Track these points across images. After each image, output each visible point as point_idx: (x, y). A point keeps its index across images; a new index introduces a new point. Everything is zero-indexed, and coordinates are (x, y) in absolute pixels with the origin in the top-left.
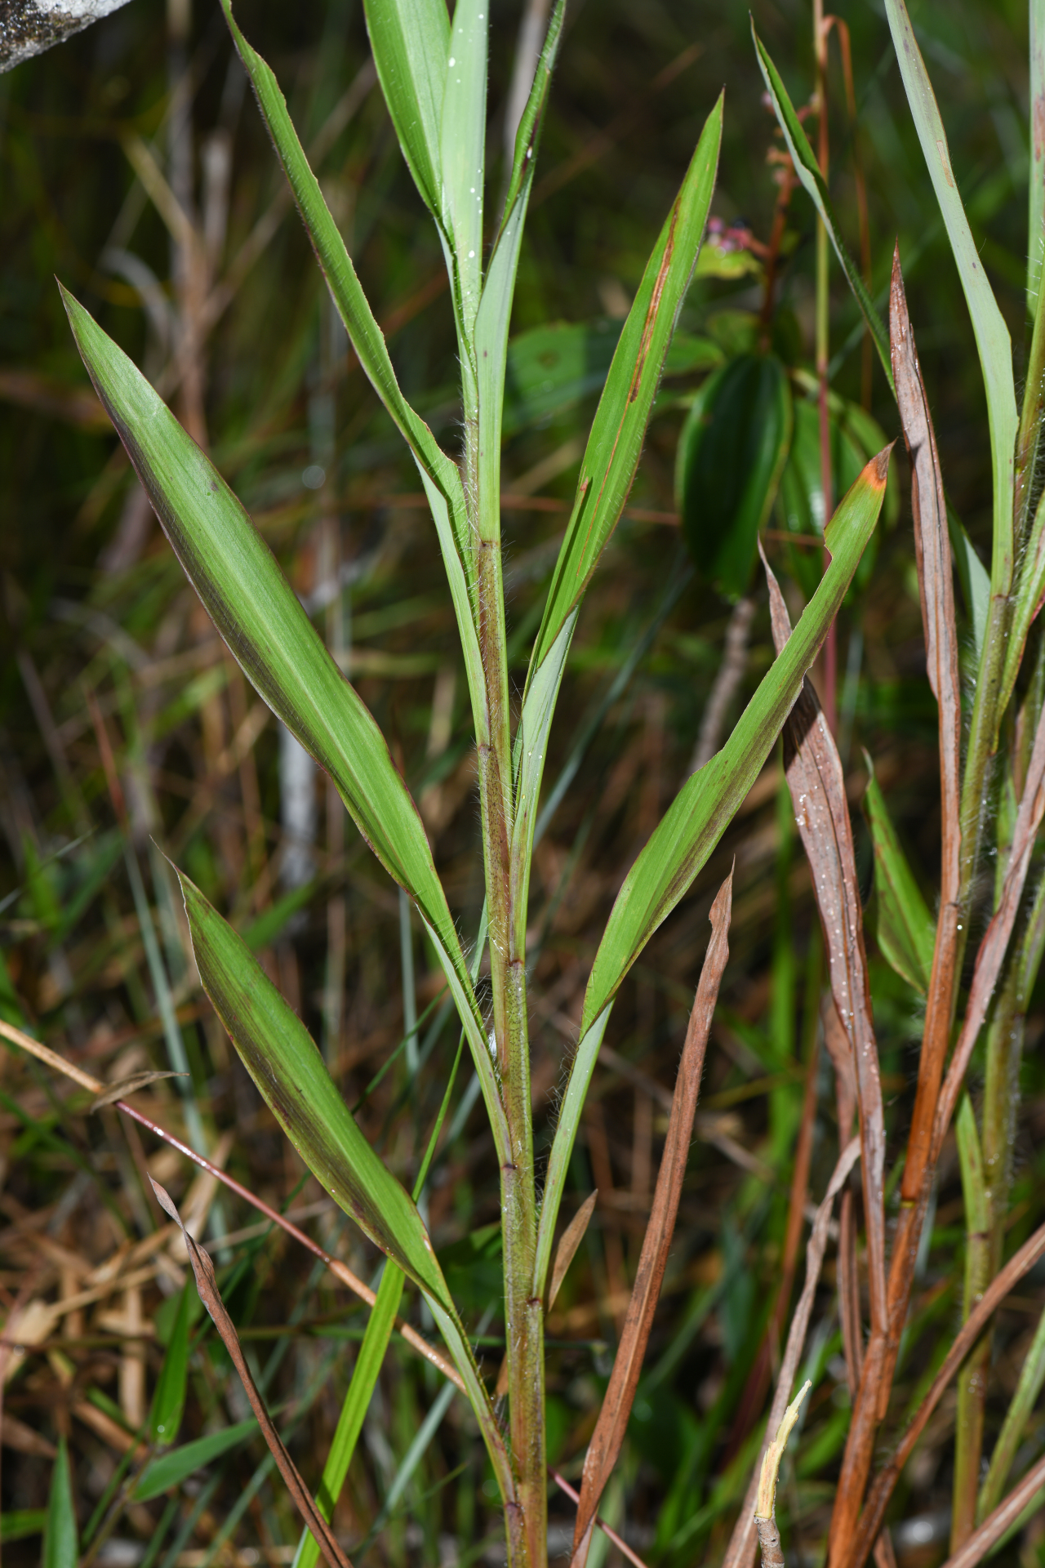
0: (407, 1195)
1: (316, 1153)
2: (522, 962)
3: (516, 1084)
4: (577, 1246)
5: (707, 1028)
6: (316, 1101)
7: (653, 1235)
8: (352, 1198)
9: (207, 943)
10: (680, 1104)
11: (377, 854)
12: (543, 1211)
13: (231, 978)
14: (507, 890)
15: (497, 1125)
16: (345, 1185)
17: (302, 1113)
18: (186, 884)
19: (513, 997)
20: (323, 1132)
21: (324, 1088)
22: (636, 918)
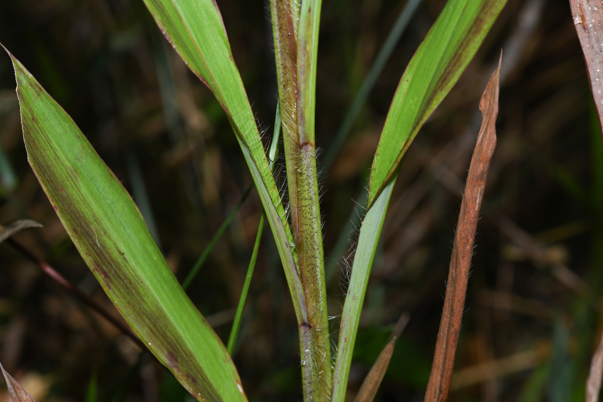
0: (222, 344)
1: (134, 310)
2: (311, 145)
3: (310, 254)
4: (379, 384)
5: (477, 208)
6: (138, 263)
7: (433, 389)
8: (167, 349)
9: (37, 122)
10: (454, 275)
11: (174, 46)
12: (337, 365)
13: (60, 154)
14: (296, 80)
15: (294, 289)
16: (161, 338)
17: (123, 274)
18: (20, 70)
19: (305, 176)
20: (144, 290)
21: (146, 251)
22: (413, 107)
